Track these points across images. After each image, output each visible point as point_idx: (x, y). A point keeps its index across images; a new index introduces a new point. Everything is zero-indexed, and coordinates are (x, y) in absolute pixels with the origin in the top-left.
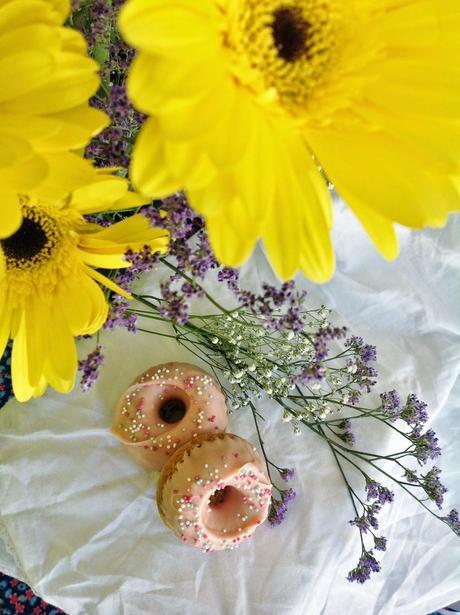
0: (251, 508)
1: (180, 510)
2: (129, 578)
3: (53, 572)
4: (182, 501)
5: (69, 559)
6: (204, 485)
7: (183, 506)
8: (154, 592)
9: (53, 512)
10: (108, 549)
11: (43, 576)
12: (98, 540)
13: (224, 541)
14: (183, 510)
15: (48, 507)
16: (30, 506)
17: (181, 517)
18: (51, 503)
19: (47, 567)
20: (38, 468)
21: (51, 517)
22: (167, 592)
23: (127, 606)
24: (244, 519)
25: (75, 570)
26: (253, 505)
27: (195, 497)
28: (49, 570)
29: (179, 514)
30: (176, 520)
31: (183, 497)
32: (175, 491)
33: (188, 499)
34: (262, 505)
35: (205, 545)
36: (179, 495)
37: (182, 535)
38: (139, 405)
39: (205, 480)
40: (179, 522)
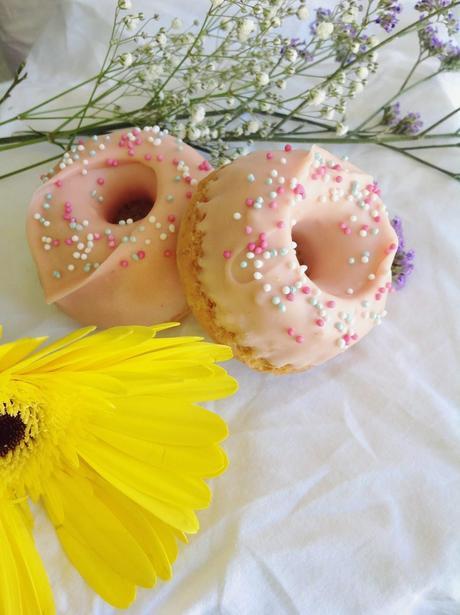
0: (364, 233)
1: (258, 276)
4: (251, 255)
6: (270, 205)
7: (260, 264)
13: (363, 304)
14: (263, 271)
17: (268, 288)
23: (274, 562)
24: (366, 260)
26: (364, 227)
27: (270, 234)
29: (260, 286)
30: (261, 300)
31: (248, 249)
32: (226, 255)
33: (258, 245)
34: (377, 219)
35: (337, 326)
36: (239, 250)
37: (289, 331)
38: (66, 214)
39: (267, 196)
40: (271, 300)
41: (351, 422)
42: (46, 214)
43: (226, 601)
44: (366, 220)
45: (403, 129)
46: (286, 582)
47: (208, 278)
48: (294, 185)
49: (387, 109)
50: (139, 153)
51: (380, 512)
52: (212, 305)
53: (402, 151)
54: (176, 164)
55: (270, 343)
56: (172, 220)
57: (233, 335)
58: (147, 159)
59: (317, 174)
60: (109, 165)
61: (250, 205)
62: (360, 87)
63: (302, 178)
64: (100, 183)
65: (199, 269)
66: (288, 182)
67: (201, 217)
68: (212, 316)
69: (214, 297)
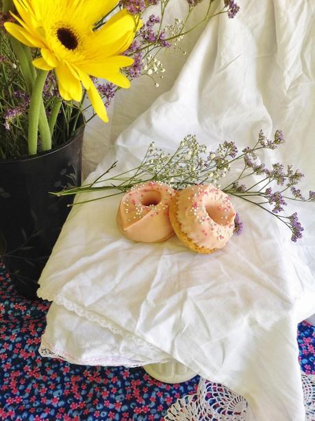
0: (226, 210)
1: (195, 214)
2: (189, 289)
3: (141, 314)
5: (147, 301)
6: (198, 196)
7: (195, 210)
8: (208, 289)
9: (117, 290)
10: (165, 287)
11: (137, 321)
12: (156, 285)
13: (226, 228)
15: (113, 290)
16: (101, 294)
17: (198, 217)
18: (113, 287)
19: (136, 314)
20: (92, 273)
21: (118, 294)
22: (215, 285)
23: (199, 304)
24: (226, 218)
25: (155, 305)
27: (198, 203)
28: (139, 316)
29: (196, 217)
30: (196, 221)
31: (192, 206)
32: (186, 208)
33: (195, 205)
34: (229, 207)
35: (217, 232)
36: (190, 207)
37: (204, 231)
38: (134, 203)
39: (197, 193)
40: (199, 221)
41: (223, 270)
42: (127, 202)
43: (183, 315)
44: (226, 207)
45: (240, 190)
46: (202, 311)
47: (180, 216)
48: (205, 191)
49: (234, 184)
50: (155, 188)
51: (233, 294)
52: (180, 224)
53: (239, 196)
54: (167, 190)
55: (198, 236)
56: (167, 204)
57: (186, 234)
58: (158, 189)
59: (211, 191)
60: (145, 191)
61: (193, 196)
62: (224, 174)
63: (207, 190)
64: (142, 196)
65: (177, 214)
66: (203, 191)
67: (177, 201)
68: (180, 228)
69: (181, 222)
